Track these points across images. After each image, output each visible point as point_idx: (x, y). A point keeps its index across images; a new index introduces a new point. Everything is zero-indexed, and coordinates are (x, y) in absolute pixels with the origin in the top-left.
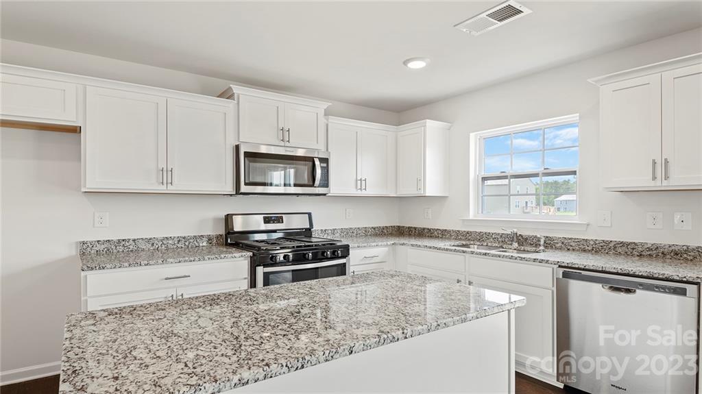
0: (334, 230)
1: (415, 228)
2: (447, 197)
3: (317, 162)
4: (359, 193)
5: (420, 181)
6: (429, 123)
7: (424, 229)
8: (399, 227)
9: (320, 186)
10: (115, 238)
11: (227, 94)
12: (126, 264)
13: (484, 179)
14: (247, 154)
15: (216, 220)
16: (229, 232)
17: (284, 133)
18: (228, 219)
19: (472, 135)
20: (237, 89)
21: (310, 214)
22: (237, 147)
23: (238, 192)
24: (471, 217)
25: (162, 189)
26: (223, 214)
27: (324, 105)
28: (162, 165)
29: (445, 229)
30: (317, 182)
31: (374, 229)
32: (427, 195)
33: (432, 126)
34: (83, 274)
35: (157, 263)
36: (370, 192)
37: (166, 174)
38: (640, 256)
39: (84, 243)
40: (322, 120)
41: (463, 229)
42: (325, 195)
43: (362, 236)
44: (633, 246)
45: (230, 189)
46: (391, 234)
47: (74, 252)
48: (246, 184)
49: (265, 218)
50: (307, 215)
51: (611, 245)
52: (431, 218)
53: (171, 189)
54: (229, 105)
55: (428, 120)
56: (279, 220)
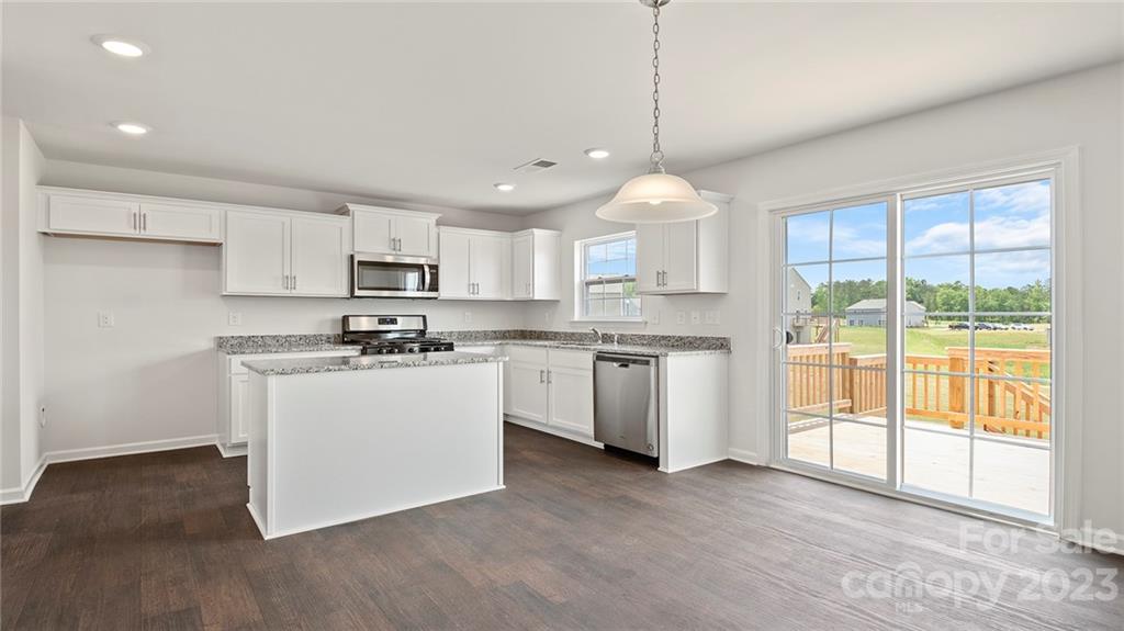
0: (452, 332)
1: (535, 332)
2: (558, 301)
3: (427, 269)
4: (472, 297)
5: (530, 285)
6: (536, 231)
7: (542, 332)
9: (430, 290)
10: (246, 334)
11: (343, 211)
12: (260, 351)
13: (588, 284)
14: (360, 263)
15: (334, 321)
16: (346, 332)
17: (395, 244)
18: (345, 319)
19: (577, 243)
20: (351, 207)
21: (424, 317)
22: (352, 257)
23: (352, 296)
24: (576, 318)
25: (287, 293)
26: (340, 316)
27: (434, 217)
28: (287, 273)
29: (557, 331)
30: (427, 286)
31: (495, 332)
32: (536, 298)
33: (540, 235)
34: (228, 357)
35: (283, 352)
36: (483, 295)
37: (289, 280)
39: (221, 338)
40: (434, 230)
42: (436, 298)
45: (345, 292)
47: (212, 345)
48: (359, 289)
49: (379, 320)
50: (421, 318)
53: (294, 293)
54: (344, 221)
55: (535, 230)
56: (394, 321)
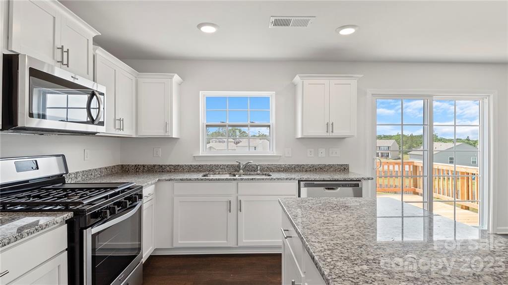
1: (144, 166)
2: (179, 138)
4: (117, 133)
5: (168, 125)
7: (154, 166)
8: (122, 165)
13: (207, 126)
19: (201, 93)
21: (64, 156)
29: (177, 164)
38: (306, 171)
40: (91, 50)
41: (195, 164)
43: (98, 177)
44: (302, 166)
46: (117, 173)
51: (293, 166)
52: (160, 156)
